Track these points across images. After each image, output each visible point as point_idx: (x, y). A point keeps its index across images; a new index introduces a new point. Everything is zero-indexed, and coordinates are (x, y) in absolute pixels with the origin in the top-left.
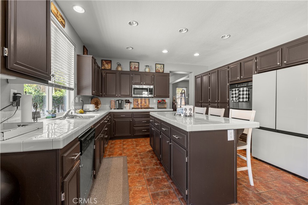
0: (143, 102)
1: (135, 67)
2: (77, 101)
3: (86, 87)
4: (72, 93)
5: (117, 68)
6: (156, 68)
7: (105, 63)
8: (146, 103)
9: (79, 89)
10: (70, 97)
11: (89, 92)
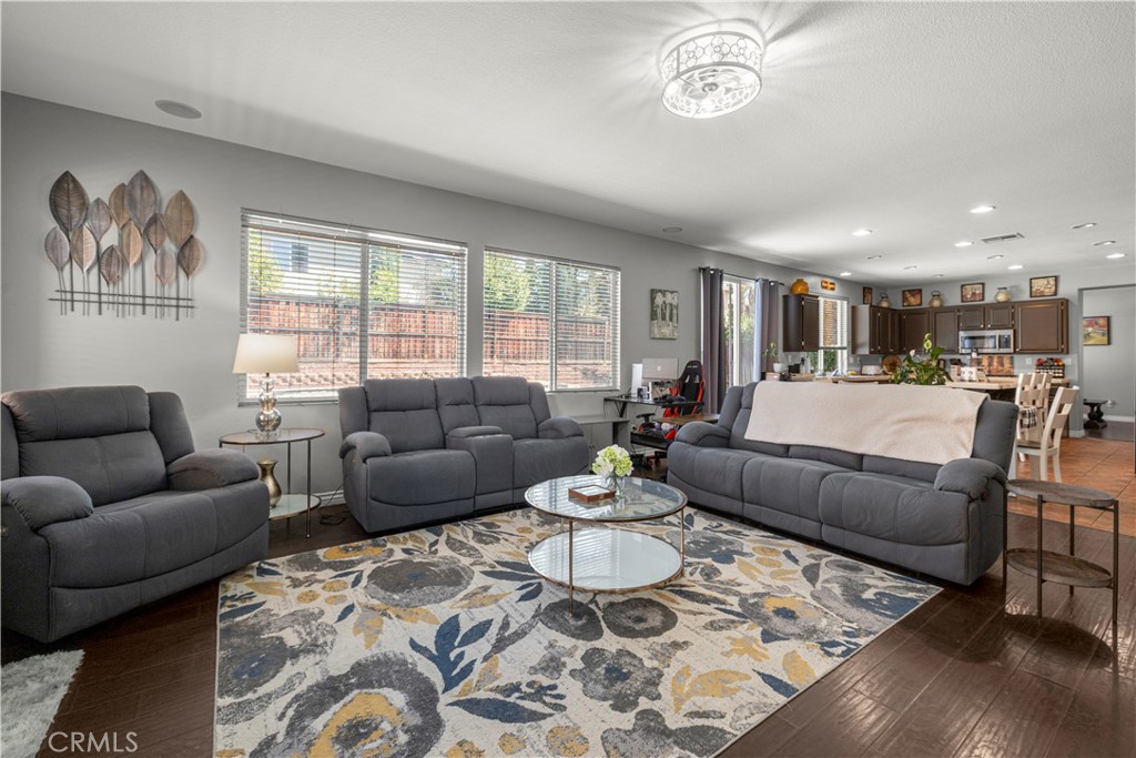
0: (995, 364)
1: (974, 294)
2: (852, 360)
3: (863, 345)
4: (845, 352)
5: (931, 302)
6: (1031, 288)
7: (908, 295)
8: (1002, 365)
9: (854, 346)
10: (843, 358)
11: (865, 351)
